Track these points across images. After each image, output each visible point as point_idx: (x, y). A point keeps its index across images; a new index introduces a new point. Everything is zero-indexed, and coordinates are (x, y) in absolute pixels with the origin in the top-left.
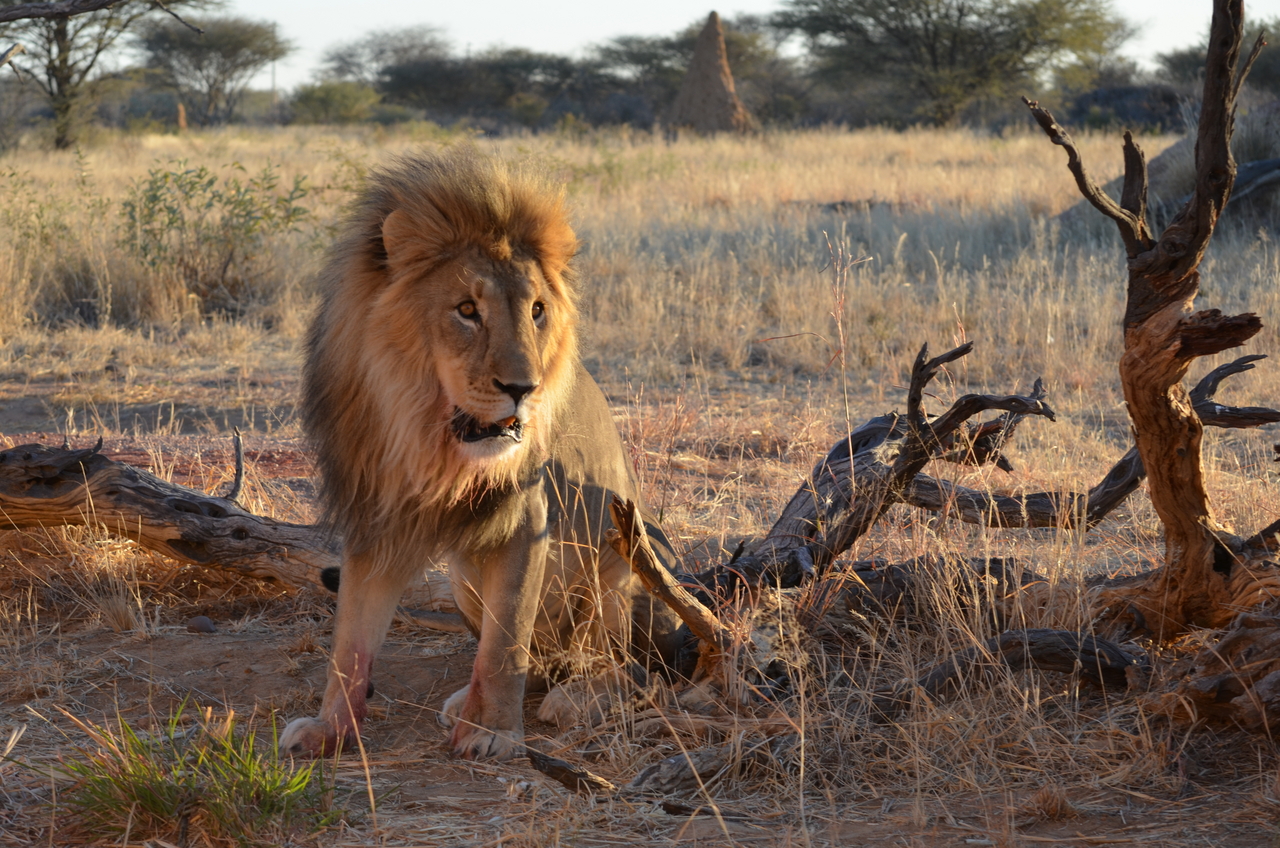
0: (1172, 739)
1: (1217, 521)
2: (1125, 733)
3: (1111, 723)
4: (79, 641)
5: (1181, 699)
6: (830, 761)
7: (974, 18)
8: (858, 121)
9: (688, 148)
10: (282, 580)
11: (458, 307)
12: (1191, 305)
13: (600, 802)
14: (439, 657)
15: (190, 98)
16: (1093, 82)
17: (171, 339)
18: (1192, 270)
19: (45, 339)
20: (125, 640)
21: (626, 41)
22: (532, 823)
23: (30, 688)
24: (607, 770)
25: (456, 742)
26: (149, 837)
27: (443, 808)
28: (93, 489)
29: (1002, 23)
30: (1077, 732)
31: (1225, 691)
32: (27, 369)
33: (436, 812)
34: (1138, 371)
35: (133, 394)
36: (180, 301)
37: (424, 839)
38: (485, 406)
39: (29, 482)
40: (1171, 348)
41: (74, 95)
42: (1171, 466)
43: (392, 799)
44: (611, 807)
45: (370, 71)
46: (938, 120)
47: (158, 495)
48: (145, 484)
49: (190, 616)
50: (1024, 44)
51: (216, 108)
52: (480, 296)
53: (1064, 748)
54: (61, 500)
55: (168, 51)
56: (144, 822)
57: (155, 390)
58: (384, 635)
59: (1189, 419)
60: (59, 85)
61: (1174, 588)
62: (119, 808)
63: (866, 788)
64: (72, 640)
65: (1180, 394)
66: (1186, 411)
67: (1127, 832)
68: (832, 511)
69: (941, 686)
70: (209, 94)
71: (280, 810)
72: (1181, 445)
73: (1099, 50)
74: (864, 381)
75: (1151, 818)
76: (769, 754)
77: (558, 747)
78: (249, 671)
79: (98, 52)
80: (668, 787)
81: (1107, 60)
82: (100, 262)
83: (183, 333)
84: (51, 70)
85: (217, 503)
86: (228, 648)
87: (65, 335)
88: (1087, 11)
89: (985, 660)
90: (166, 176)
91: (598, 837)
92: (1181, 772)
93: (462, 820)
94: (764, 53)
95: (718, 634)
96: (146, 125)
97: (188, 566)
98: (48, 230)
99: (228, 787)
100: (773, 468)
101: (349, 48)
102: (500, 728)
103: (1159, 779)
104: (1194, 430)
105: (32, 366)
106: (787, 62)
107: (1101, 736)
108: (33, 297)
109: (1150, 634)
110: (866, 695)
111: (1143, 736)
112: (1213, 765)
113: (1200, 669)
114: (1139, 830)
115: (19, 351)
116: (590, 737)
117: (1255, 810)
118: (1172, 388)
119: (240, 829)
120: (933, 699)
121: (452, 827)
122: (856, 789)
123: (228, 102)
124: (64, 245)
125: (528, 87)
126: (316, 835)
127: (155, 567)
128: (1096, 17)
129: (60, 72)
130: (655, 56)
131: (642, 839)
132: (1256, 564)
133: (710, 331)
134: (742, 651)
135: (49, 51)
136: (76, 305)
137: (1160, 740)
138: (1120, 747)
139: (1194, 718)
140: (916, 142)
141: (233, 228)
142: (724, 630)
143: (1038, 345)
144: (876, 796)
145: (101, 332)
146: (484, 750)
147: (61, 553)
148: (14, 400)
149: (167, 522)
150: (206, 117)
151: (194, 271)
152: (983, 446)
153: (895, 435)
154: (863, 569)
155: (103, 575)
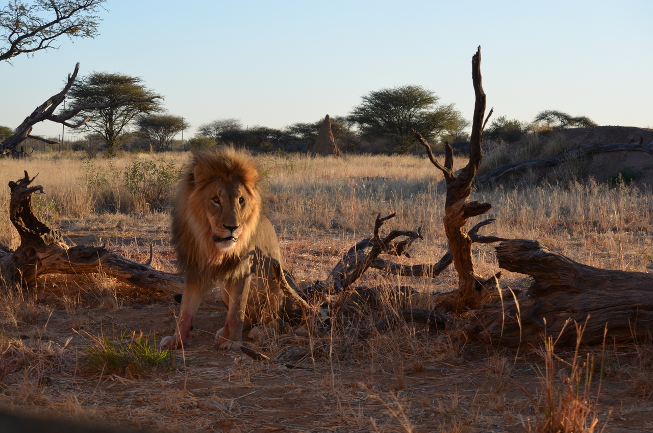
0: (460, 346)
1: (477, 273)
2: (444, 344)
3: (439, 340)
4: (96, 312)
5: (463, 332)
6: (344, 352)
7: (415, 118)
8: (376, 152)
9: (319, 160)
10: (165, 292)
11: (213, 199)
12: (468, 200)
13: (265, 364)
14: (216, 317)
15: (154, 142)
16: (454, 140)
17: (139, 217)
18: (468, 188)
19: (97, 217)
20: (111, 311)
21: (299, 125)
22: (241, 370)
23: (78, 326)
24: (269, 354)
25: (219, 345)
26: (112, 374)
27: (213, 366)
28: (102, 260)
29: (424, 120)
30: (428, 343)
31: (478, 330)
32: (90, 226)
33: (210, 367)
34: (450, 222)
35: (124, 235)
36: (143, 205)
37: (205, 376)
38: (221, 233)
39: (80, 258)
40: (461, 214)
41: (114, 140)
42: (461, 254)
43: (195, 363)
44: (268, 366)
45: (214, 134)
46: (401, 152)
47: (124, 263)
48: (119, 259)
49: (134, 304)
50: (431, 127)
51: (163, 145)
52: (220, 195)
53: (423, 348)
54: (91, 264)
55: (147, 126)
56: (109, 369)
57: (132, 234)
58: (197, 309)
59: (467, 238)
60: (109, 137)
61: (462, 296)
62: (101, 364)
63: (356, 361)
64: (93, 311)
65: (464, 230)
66: (466, 236)
67: (443, 376)
68: (349, 269)
69: (382, 328)
70: (160, 141)
71: (156, 366)
72: (464, 247)
73: (456, 129)
74: (370, 234)
75: (451, 372)
76: (323, 349)
77: (253, 346)
78: (152, 321)
79: (122, 126)
80: (289, 359)
81: (459, 133)
82: (117, 192)
83: (144, 215)
84: (107, 131)
85: (144, 266)
86: (145, 314)
87: (104, 216)
88: (452, 116)
89: (398, 319)
90: (139, 164)
91: (264, 376)
92: (462, 357)
93: (218, 369)
94: (345, 130)
95: (308, 309)
96: (139, 151)
97: (134, 287)
98: (100, 181)
99: (139, 357)
100: (334, 259)
101: (207, 126)
102: (235, 340)
103: (454, 359)
104: (468, 242)
105: (92, 225)
106: (353, 133)
107: (436, 345)
108: (94, 203)
109: (454, 311)
110: (357, 330)
111: (450, 345)
112: (473, 354)
113: (469, 322)
114: (447, 376)
115: (88, 221)
116: (264, 343)
117: (486, 369)
118: (461, 228)
119: (142, 371)
120: (379, 332)
121: (214, 372)
122: (352, 361)
123: (166, 144)
124: (105, 186)
125: (266, 140)
126: (168, 374)
127: (123, 287)
128: (455, 119)
129: (110, 132)
130: (309, 130)
131: (278, 376)
132: (490, 288)
133: (319, 217)
134: (316, 316)
135: (106, 125)
136: (108, 206)
137: (455, 346)
138: (442, 348)
139: (467, 339)
140: (394, 159)
141: (162, 181)
142: (310, 308)
143: (428, 222)
144: (359, 364)
145: (116, 215)
146: (229, 348)
147: (91, 282)
148: (85, 236)
149: (127, 272)
150: (159, 148)
151: (148, 195)
152: (400, 248)
153: (370, 245)
154: (359, 289)
155: (105, 290)
